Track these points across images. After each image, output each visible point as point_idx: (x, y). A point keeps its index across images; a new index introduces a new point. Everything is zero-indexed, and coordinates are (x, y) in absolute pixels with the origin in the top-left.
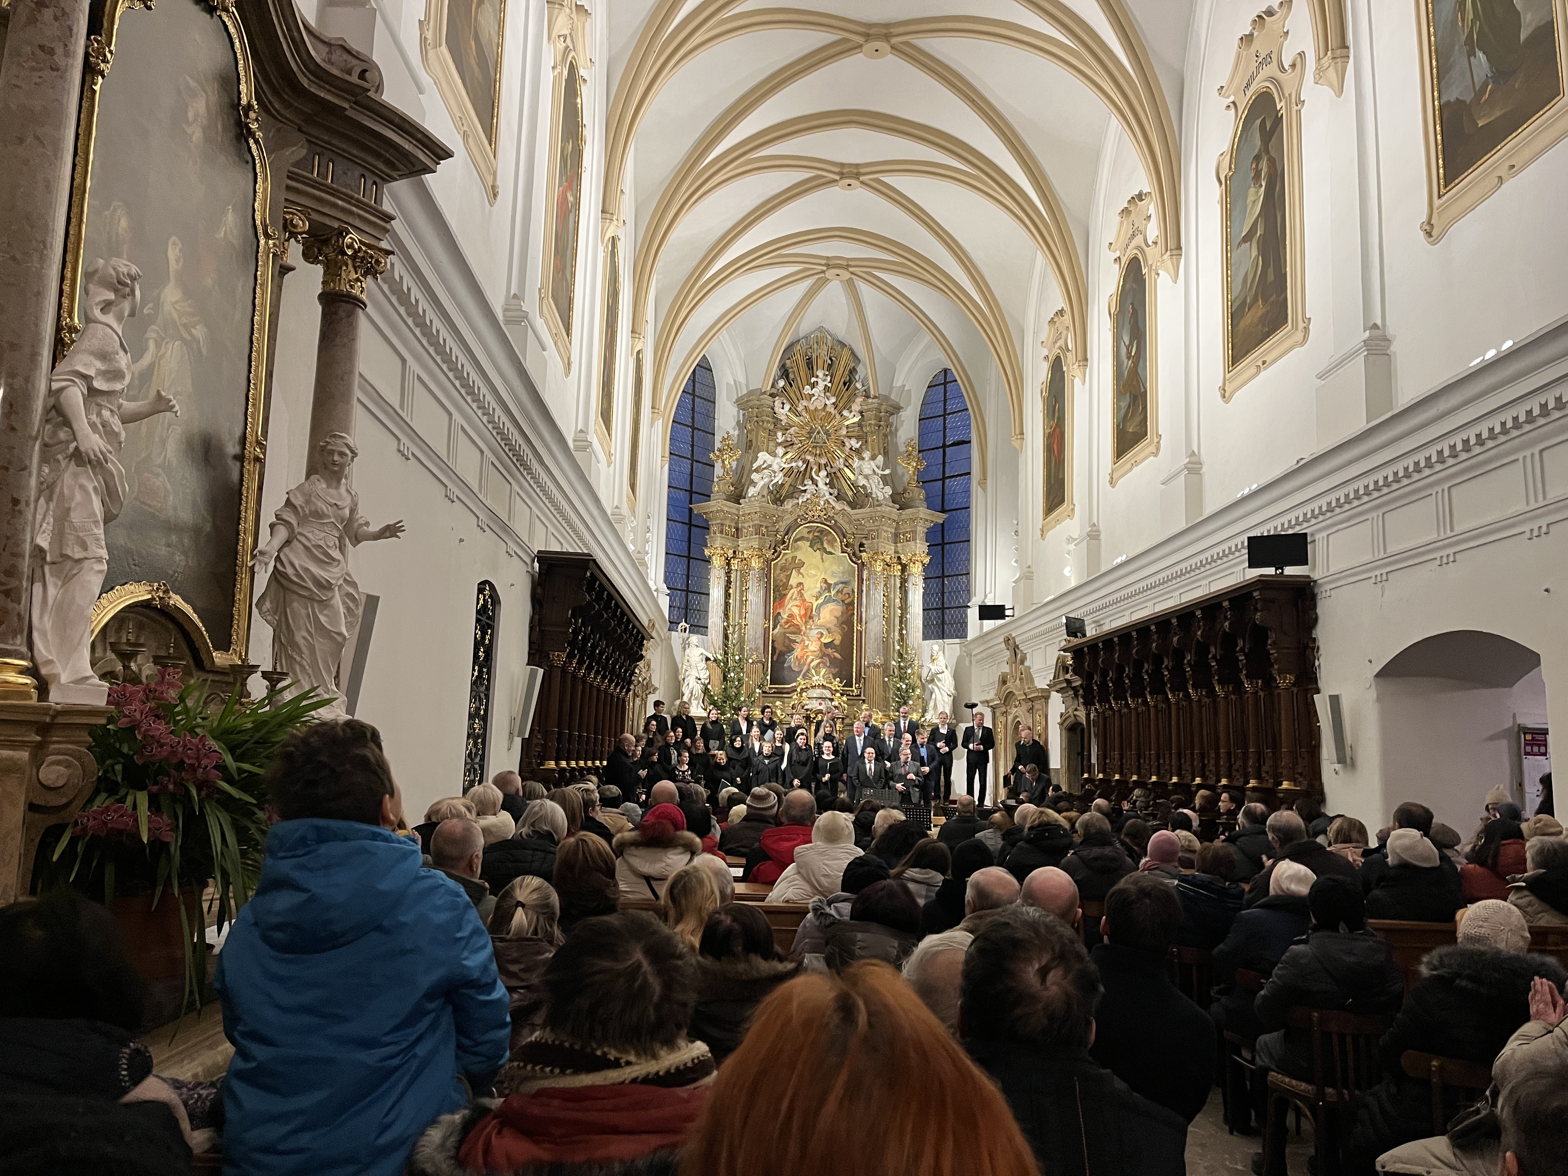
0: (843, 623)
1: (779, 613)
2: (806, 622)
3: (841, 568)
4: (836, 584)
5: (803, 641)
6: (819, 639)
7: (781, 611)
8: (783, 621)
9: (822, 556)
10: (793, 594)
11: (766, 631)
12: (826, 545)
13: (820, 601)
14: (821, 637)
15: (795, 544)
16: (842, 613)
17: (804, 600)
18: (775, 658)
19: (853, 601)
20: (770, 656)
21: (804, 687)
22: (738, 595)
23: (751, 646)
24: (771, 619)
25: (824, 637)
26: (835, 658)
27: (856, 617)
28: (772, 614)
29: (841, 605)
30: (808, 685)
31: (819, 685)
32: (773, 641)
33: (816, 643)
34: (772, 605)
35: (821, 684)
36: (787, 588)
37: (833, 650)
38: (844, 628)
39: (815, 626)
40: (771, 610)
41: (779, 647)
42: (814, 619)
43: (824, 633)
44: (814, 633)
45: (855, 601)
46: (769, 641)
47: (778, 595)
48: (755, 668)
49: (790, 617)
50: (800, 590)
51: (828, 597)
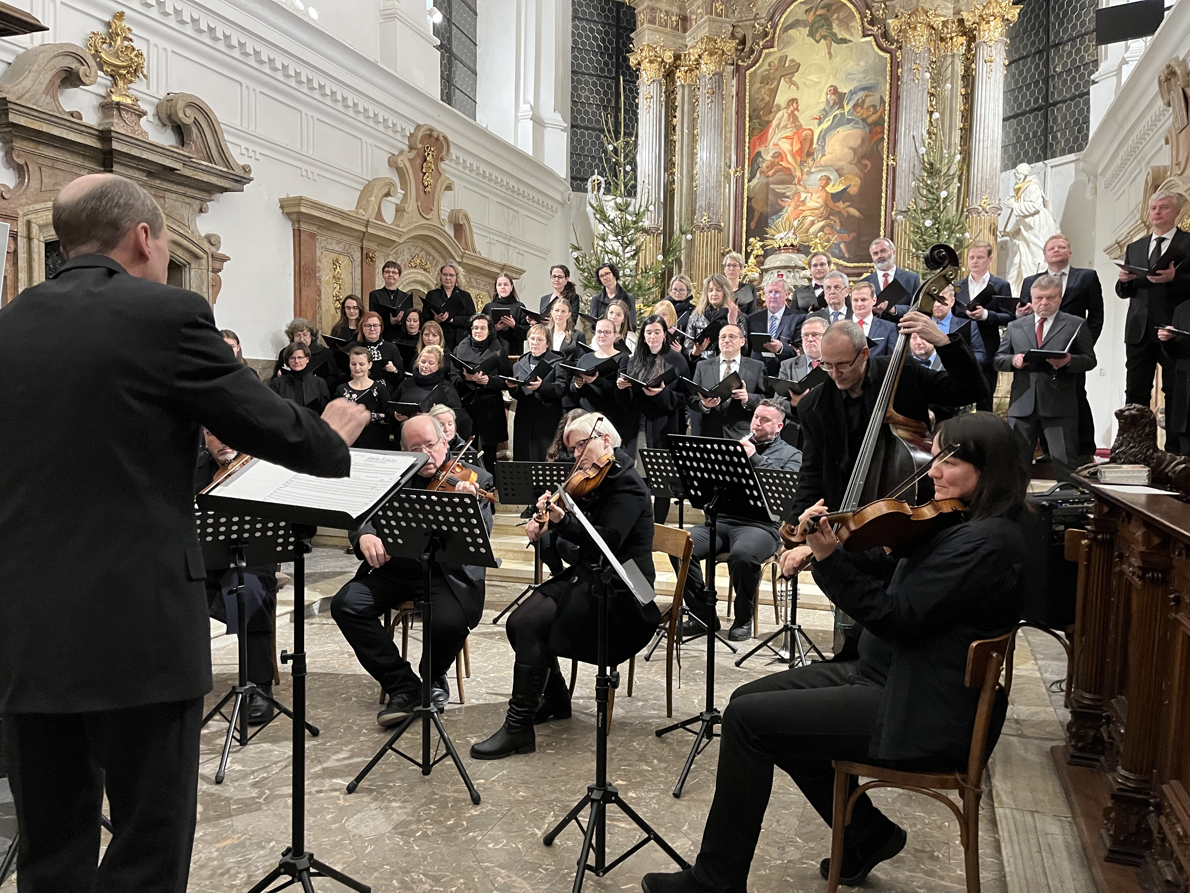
0: (864, 157)
1: (759, 154)
2: (802, 164)
3: (862, 63)
4: (852, 93)
5: (797, 193)
6: (824, 187)
7: (762, 149)
8: (764, 165)
9: (829, 48)
10: (781, 119)
11: (740, 181)
12: (836, 29)
13: (825, 125)
14: (827, 184)
15: (785, 36)
16: (863, 141)
17: (799, 128)
18: (753, 225)
19: (881, 118)
20: (745, 221)
21: (761, 252)
22: (686, 126)
23: (701, 202)
24: (747, 164)
25: (831, 184)
26: (850, 216)
27: (885, 144)
28: (747, 156)
29: (861, 126)
30: (768, 248)
31: (785, 246)
32: (749, 199)
33: (819, 194)
34: (747, 140)
35: (789, 244)
36: (771, 112)
37: (848, 204)
38: (866, 165)
39: (816, 167)
40: (747, 148)
41: (758, 207)
42: (815, 157)
43: (831, 177)
44: (815, 179)
45: (886, 117)
46: (743, 198)
47: (757, 125)
48: (707, 237)
49: (777, 157)
50: (793, 112)
51: (839, 116)
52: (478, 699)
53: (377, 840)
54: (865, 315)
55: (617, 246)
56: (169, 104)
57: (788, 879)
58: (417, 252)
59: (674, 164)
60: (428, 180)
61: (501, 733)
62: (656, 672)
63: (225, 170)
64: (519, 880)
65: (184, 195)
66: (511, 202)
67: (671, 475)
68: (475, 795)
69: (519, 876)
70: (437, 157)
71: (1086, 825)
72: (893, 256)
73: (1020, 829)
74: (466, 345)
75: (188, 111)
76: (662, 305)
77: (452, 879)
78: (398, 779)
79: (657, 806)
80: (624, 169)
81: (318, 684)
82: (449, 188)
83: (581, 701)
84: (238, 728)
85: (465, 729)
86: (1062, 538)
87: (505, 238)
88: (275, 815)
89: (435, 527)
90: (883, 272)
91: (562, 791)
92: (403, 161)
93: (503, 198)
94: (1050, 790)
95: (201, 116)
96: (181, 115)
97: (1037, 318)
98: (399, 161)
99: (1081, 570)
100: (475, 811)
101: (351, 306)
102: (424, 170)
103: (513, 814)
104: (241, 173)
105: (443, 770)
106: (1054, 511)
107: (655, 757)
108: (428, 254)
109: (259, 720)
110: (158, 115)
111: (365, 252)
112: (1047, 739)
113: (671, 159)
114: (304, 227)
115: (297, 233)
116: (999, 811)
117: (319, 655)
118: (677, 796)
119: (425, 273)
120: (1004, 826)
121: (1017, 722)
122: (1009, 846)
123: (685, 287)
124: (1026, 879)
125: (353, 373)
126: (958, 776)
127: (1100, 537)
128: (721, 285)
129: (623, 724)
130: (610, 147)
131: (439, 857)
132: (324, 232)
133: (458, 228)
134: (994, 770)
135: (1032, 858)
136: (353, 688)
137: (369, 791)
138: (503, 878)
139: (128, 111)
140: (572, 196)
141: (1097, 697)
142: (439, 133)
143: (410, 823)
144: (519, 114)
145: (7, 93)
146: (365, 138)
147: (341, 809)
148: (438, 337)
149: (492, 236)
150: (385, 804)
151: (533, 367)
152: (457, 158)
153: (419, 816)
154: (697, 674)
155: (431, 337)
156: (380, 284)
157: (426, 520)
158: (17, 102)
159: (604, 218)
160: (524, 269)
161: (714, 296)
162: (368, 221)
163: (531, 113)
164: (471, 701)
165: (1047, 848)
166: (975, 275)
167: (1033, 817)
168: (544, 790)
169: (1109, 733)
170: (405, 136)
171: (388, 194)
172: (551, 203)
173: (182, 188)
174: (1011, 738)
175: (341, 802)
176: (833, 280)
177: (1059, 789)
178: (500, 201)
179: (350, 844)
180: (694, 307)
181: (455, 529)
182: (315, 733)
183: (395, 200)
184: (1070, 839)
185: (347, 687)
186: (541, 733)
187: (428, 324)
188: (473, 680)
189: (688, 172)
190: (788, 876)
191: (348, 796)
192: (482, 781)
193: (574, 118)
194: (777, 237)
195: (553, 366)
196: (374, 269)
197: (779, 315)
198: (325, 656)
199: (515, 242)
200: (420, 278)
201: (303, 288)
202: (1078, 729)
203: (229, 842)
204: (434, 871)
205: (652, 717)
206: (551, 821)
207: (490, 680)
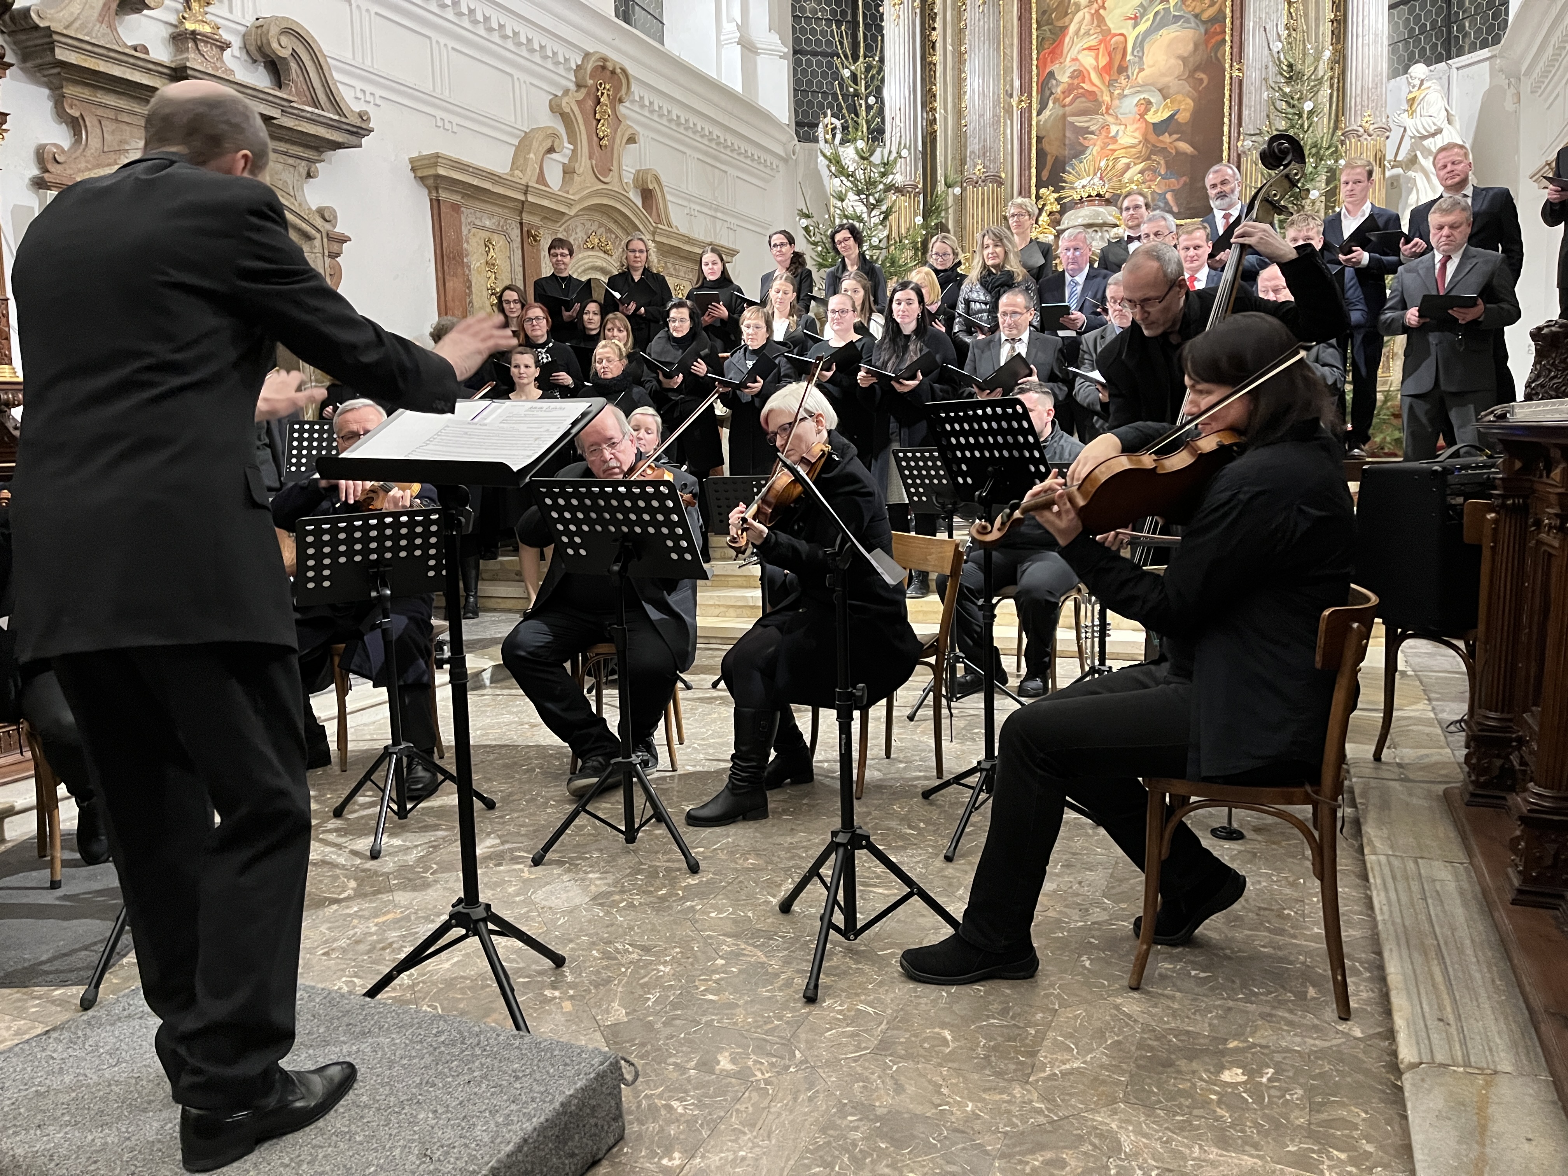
0: (1197, 68)
1: (1051, 74)
2: (1110, 85)
5: (1106, 127)
6: (1142, 116)
7: (1055, 68)
8: (1059, 90)
10: (1081, 23)
11: (1026, 115)
13: (1143, 27)
14: (1147, 110)
16: (1196, 46)
17: (1106, 34)
18: (1045, 175)
19: (1221, 13)
20: (1034, 171)
21: (1056, 207)
22: (949, 40)
23: (973, 145)
24: (1035, 89)
25: (1152, 110)
26: (1178, 153)
27: (1228, 49)
28: (1035, 79)
29: (1193, 25)
30: (1065, 201)
31: (1090, 196)
32: (1039, 139)
33: (1135, 126)
34: (1035, 56)
35: (1094, 194)
36: (1066, 14)
37: (1175, 136)
38: (1201, 80)
39: (1131, 87)
40: (1034, 68)
41: (1052, 149)
42: (1130, 73)
43: (1152, 100)
44: (1129, 105)
45: (1228, 11)
46: (1030, 138)
47: (1048, 34)
48: (983, 194)
49: (1077, 77)
50: (1097, 11)
51: (1162, 12)
52: (694, 766)
53: (571, 911)
54: (1198, 269)
55: (861, 209)
56: (259, 31)
57: (1092, 940)
58: (594, 228)
59: (935, 96)
60: (604, 129)
61: (723, 795)
62: (923, 733)
63: (336, 117)
64: (749, 948)
65: (285, 153)
66: (716, 158)
67: (936, 481)
68: (692, 862)
69: (749, 945)
70: (615, 98)
71: (1487, 868)
72: (1237, 190)
73: (1398, 875)
74: (664, 340)
75: (284, 40)
76: (918, 273)
77: (666, 949)
78: (596, 850)
79: (924, 871)
80: (866, 102)
81: (492, 757)
82: (632, 140)
83: (826, 765)
84: (395, 797)
85: (678, 797)
86: (1460, 514)
87: (710, 208)
88: (445, 888)
89: (625, 529)
90: (1223, 212)
91: (802, 858)
92: (569, 104)
93: (706, 154)
94: (1441, 835)
95: (301, 45)
96: (275, 45)
97: (1438, 257)
98: (564, 104)
99: (1486, 554)
100: (693, 881)
101: (511, 299)
102: (598, 116)
103: (741, 882)
104: (358, 122)
105: (652, 840)
106: (1449, 477)
107: (921, 821)
108: (610, 231)
109: (420, 793)
110: (245, 47)
111: (525, 229)
112: (1440, 782)
113: (930, 89)
114: (443, 195)
115: (435, 204)
116: (1370, 858)
117: (492, 727)
118: (949, 859)
119: (606, 256)
120: (1377, 874)
121: (1400, 765)
122: (1383, 894)
123: (949, 251)
124: (1404, 926)
125: (516, 380)
126: (1308, 789)
127: (1510, 502)
128: (999, 240)
129: (879, 787)
130: (846, 73)
131: (649, 926)
132: (470, 203)
133: (647, 195)
134: (1365, 818)
135: (1413, 905)
136: (536, 759)
137: (559, 863)
138: (729, 946)
139: (206, 42)
140: (798, 148)
141: (1505, 716)
142: (615, 63)
143: (611, 894)
144: (722, 38)
145: (51, 20)
146: (516, 74)
147: (526, 881)
148: (625, 333)
149: (693, 206)
150: (581, 875)
151: (750, 364)
152: (641, 98)
153: (623, 886)
154: (976, 733)
155: (616, 332)
156: (547, 271)
157: (614, 521)
158: (65, 32)
159: (842, 172)
160: (737, 248)
161: (990, 255)
162: (527, 186)
163: (738, 34)
164: (685, 766)
165: (1434, 894)
166: (1350, 207)
167: (1416, 863)
168: (779, 857)
169: (1522, 757)
170: (570, 69)
171: (551, 150)
172: (770, 159)
173: (282, 144)
174: (1392, 783)
175: (526, 875)
176: (1152, 224)
177: (1453, 834)
178: (701, 157)
179: (539, 915)
180: (964, 277)
181: (651, 530)
182: (490, 805)
183: (561, 158)
184: (1466, 885)
185: (529, 758)
186: (774, 799)
187: (611, 316)
188: (689, 747)
189: (954, 106)
190: (1093, 937)
191: (534, 869)
192: (702, 850)
193: (796, 41)
194: (1078, 184)
195: (777, 361)
196: (539, 251)
197: (1081, 278)
198: (501, 728)
199: (723, 213)
200: (599, 263)
201: (447, 277)
202: (1479, 760)
203: (390, 916)
204: (645, 941)
205: (918, 778)
206: (789, 886)
207: (709, 746)
